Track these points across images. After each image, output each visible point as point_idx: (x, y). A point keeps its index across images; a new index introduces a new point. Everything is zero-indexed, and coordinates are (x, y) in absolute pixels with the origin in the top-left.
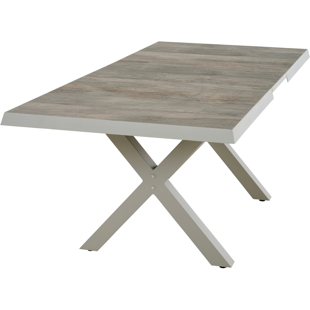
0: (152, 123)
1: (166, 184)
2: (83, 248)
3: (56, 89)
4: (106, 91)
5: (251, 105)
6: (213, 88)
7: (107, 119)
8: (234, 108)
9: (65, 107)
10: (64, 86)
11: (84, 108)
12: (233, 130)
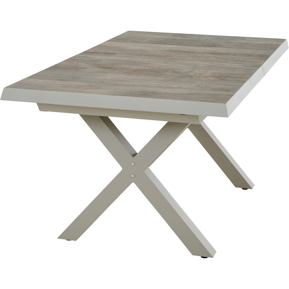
0: (148, 97)
1: (146, 172)
2: (61, 237)
3: (52, 67)
4: (101, 68)
5: (242, 81)
6: (205, 66)
7: (104, 94)
8: (226, 84)
9: (63, 83)
10: (59, 63)
11: (81, 84)
12: (227, 104)
